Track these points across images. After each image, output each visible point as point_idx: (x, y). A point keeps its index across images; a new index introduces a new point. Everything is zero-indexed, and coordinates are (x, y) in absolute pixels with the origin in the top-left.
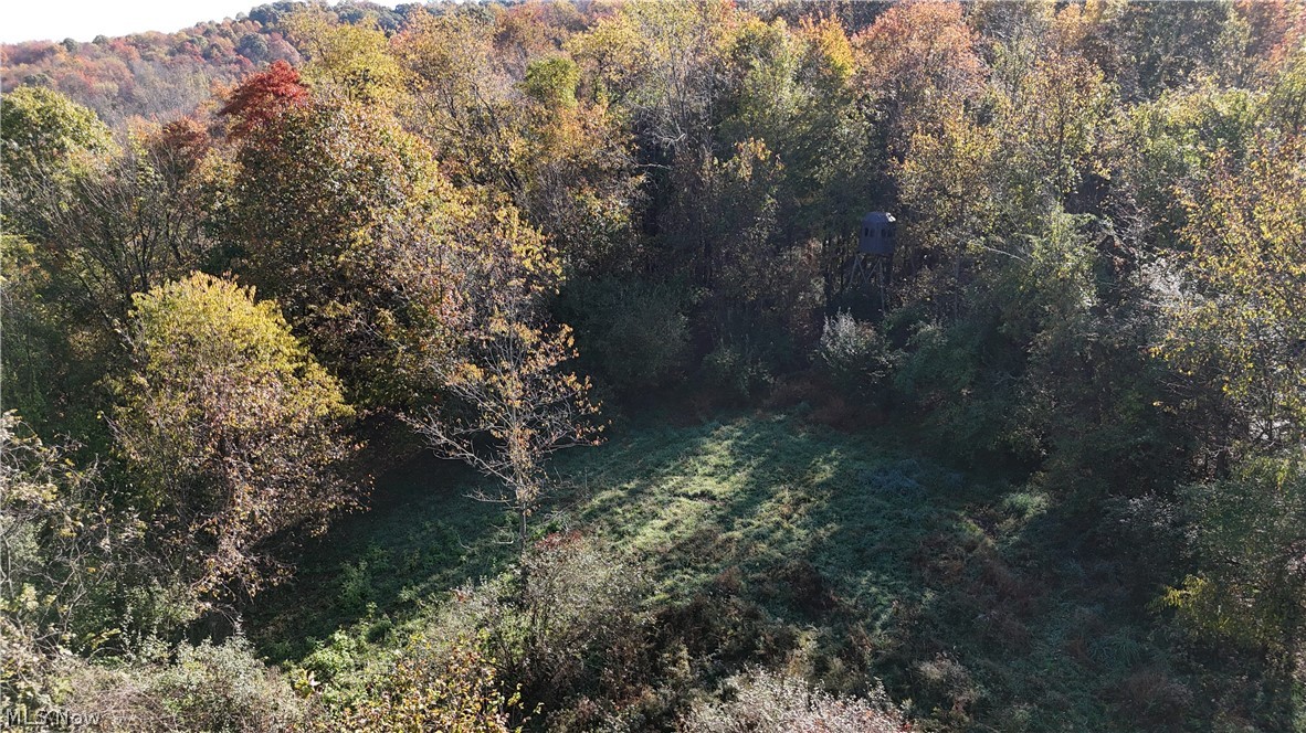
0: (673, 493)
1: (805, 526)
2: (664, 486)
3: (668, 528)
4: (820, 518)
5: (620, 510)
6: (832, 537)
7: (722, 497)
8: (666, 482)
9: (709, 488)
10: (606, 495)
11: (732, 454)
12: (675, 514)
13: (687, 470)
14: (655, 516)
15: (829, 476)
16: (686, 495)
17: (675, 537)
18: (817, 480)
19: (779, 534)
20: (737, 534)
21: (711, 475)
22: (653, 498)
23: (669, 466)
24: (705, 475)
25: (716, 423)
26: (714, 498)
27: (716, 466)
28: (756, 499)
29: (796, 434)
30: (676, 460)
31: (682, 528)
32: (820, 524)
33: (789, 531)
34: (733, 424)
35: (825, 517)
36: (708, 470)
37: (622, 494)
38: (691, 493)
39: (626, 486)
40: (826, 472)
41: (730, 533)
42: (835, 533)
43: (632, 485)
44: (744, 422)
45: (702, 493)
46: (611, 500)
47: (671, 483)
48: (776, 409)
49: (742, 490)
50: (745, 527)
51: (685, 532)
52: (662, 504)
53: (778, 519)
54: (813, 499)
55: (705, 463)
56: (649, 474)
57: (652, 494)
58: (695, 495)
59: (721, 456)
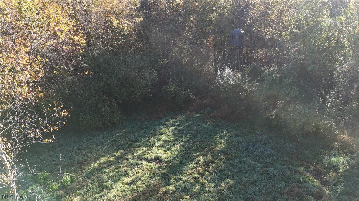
0: (140, 158)
1: (212, 181)
2: (135, 154)
3: (132, 183)
4: (221, 175)
5: (107, 171)
6: (229, 189)
7: (166, 160)
8: (137, 152)
9: (159, 155)
10: (103, 160)
11: (174, 134)
12: (138, 173)
13: (149, 144)
14: (126, 174)
15: (224, 146)
16: (146, 160)
17: (134, 190)
18: (217, 149)
19: (197, 188)
20: (172, 187)
21: (162, 146)
22: (127, 162)
23: (141, 142)
24: (158, 146)
25: (167, 118)
26: (161, 161)
27: (165, 141)
28: (185, 161)
29: (206, 123)
30: (145, 138)
31: (140, 183)
32: (222, 179)
33: (203, 185)
34: (175, 118)
35: (224, 174)
36: (160, 143)
37: (112, 159)
38: (149, 158)
39: (115, 154)
40: (222, 144)
41: (168, 187)
42: (231, 186)
43: (118, 154)
44: (180, 117)
45: (155, 157)
46: (104, 163)
47: (140, 152)
48: (196, 111)
49: (177, 155)
50: (177, 181)
51: (141, 186)
52: (132, 166)
53: (196, 175)
54: (216, 161)
55: (159, 140)
56: (129, 147)
57: (128, 159)
58: (151, 160)
59: (168, 136)
